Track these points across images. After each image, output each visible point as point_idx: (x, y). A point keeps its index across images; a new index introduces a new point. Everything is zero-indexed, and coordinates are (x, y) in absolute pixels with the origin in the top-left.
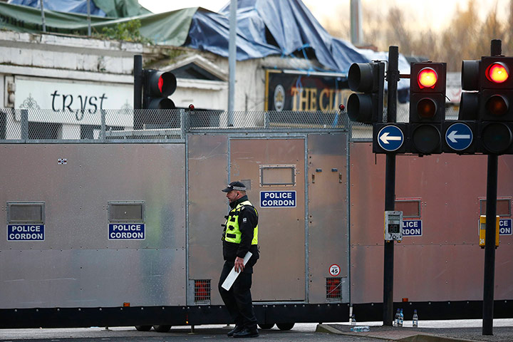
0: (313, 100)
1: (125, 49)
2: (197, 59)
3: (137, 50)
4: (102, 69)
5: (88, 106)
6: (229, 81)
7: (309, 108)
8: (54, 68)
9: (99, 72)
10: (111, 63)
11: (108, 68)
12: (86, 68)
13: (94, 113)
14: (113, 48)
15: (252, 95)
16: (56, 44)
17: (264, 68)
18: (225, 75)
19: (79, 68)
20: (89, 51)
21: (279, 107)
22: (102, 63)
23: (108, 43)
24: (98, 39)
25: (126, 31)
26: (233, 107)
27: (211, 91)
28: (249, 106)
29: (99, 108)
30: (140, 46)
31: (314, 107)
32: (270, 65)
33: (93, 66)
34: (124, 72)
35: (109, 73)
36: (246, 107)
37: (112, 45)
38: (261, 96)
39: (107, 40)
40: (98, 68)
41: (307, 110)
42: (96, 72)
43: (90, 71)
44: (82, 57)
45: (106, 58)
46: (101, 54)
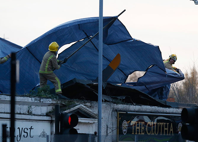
0: (143, 128)
1: (43, 102)
2: (81, 106)
3: (49, 102)
4: (30, 113)
5: (23, 133)
6: (98, 118)
7: (141, 133)
8: (5, 113)
9: (28, 115)
10: (36, 110)
11: (33, 112)
12: (22, 113)
13: (26, 137)
14: (36, 101)
15: (110, 126)
16: (6, 99)
17: (116, 110)
18: (96, 115)
19: (18, 113)
20: (24, 103)
21: (125, 132)
22: (30, 109)
23: (33, 99)
24: (28, 96)
25: (43, 92)
26: (100, 133)
27: (89, 123)
28: (108, 132)
29: (29, 134)
30: (50, 100)
31: (143, 132)
32: (119, 109)
33: (25, 111)
34: (42, 114)
35: (34, 115)
36: (107, 132)
37: (35, 100)
38: (115, 126)
39: (33, 97)
40: (28, 112)
41: (139, 134)
42: (27, 115)
43: (24, 114)
45: (33, 107)
46: (30, 105)
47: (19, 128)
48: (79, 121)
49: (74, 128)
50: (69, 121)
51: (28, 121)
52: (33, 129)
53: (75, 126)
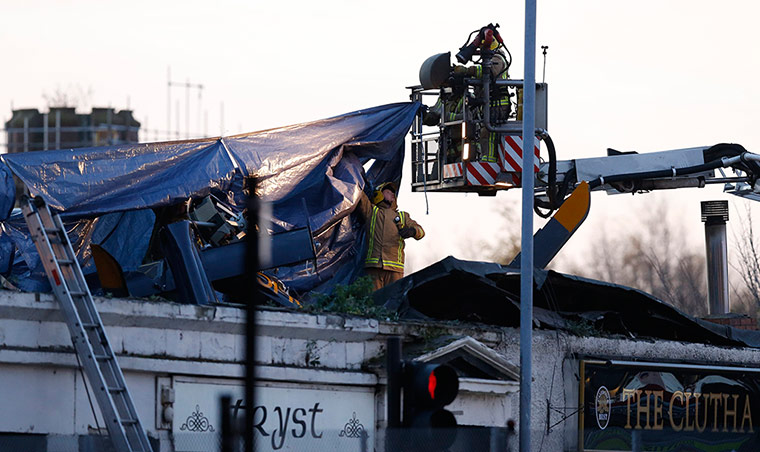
0: (658, 410)
1: (351, 328)
2: (468, 342)
3: (369, 329)
4: (313, 363)
5: (291, 425)
6: (521, 379)
7: (652, 424)
8: (235, 361)
9: (307, 367)
10: (330, 353)
11: (323, 361)
12: (287, 362)
13: (302, 436)
14: (330, 327)
15: (557, 402)
16: (239, 321)
17: (576, 356)
18: (514, 369)
19: (276, 361)
20: (293, 333)
21: (603, 423)
22: (313, 351)
23: (322, 319)
24: (305, 312)
25: (351, 298)
26: (528, 423)
27: (492, 395)
28: (553, 422)
29: (308, 427)
30: (374, 322)
31: (659, 423)
32: (585, 352)
33: (298, 357)
34: (349, 367)
35: (325, 368)
36: (548, 422)
37: (328, 322)
38: (573, 404)
39: (321, 314)
40: (307, 360)
41: (648, 427)
42: (304, 367)
43: (293, 366)
44: (280, 342)
45: (320, 343)
46: (312, 338)
47: (278, 409)
48: (462, 387)
49: (447, 408)
50: (432, 387)
51: (308, 386)
52: (321, 411)
53: (449, 403)
